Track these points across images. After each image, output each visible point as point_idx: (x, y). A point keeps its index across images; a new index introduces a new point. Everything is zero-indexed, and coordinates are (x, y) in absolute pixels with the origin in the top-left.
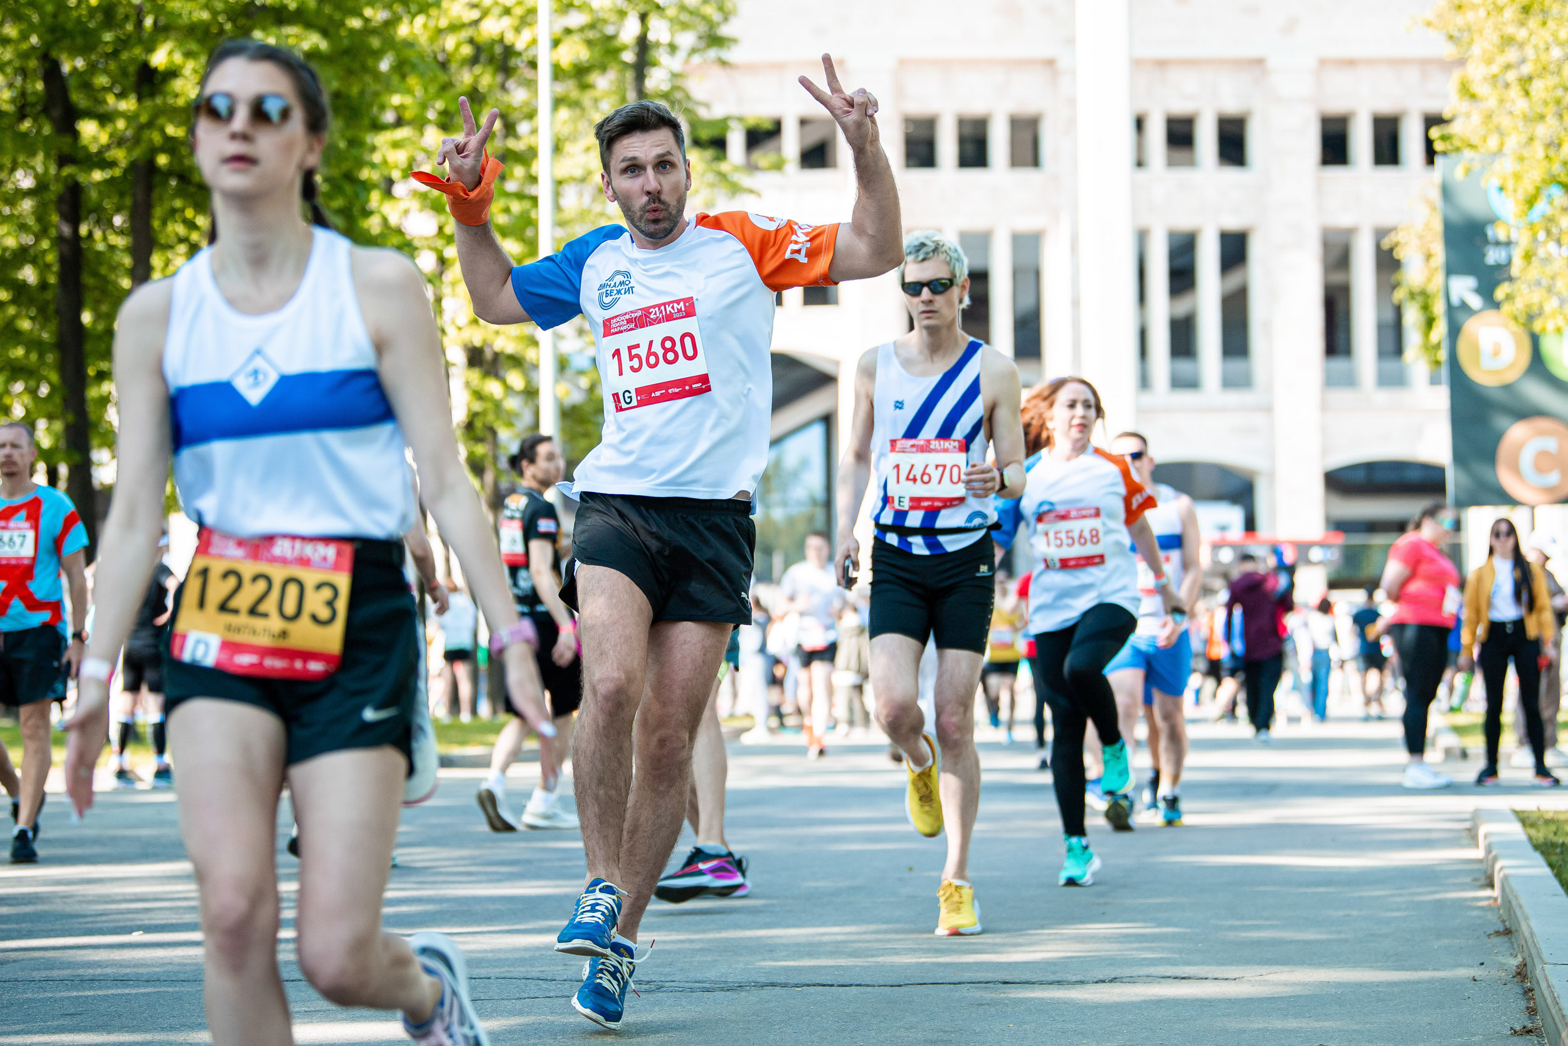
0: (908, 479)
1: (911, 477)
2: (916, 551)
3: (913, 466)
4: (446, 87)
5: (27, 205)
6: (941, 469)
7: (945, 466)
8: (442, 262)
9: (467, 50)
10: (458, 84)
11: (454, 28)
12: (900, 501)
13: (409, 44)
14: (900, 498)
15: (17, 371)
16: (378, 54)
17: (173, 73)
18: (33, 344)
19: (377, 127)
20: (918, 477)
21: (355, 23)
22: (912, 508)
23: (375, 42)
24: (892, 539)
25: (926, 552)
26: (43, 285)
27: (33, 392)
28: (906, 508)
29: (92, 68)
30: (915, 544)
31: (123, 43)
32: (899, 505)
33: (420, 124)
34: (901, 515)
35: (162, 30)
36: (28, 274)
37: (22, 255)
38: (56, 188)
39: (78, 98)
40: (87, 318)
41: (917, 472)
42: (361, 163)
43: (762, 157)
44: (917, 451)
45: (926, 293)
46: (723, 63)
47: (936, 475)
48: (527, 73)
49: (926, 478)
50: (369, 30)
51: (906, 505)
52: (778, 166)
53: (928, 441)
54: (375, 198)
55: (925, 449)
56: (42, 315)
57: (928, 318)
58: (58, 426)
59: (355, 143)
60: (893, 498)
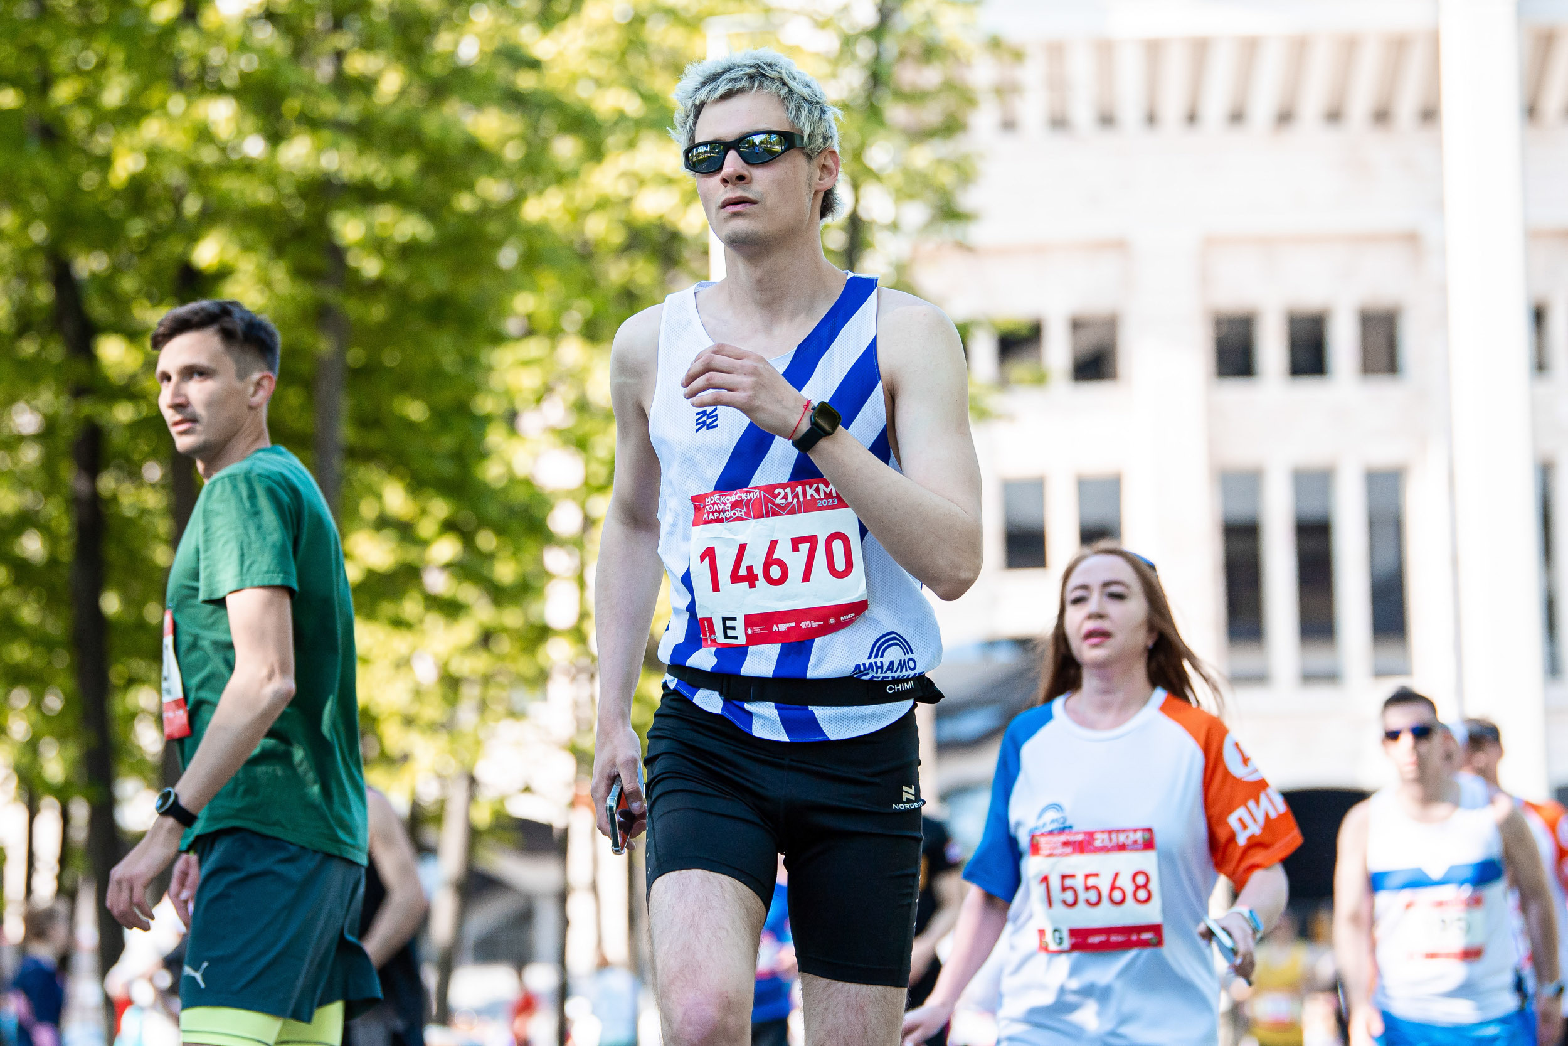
0: (735, 578)
1: (743, 572)
2: (759, 730)
3: (742, 548)
4: (589, 286)
5: (31, 455)
6: (804, 548)
7: (812, 540)
8: (588, 522)
9: (618, 238)
10: (602, 283)
11: (602, 204)
12: (725, 628)
13: (539, 230)
14: (724, 619)
15: (18, 676)
16: (497, 244)
17: (223, 274)
18: (39, 640)
19: (498, 338)
20: (758, 570)
21: (465, 203)
22: (752, 640)
23: (494, 228)
24: (709, 701)
25: (781, 736)
26: (53, 562)
27: (38, 703)
28: (742, 640)
29: (116, 270)
30: (760, 716)
31: (155, 237)
32: (726, 636)
33: (555, 333)
34: (733, 654)
35: (211, 216)
36: (32, 546)
37: (25, 521)
38: (68, 433)
39: (98, 309)
40: (111, 604)
41: (755, 559)
42: (475, 389)
43: (1020, 369)
44: (748, 514)
45: (732, 163)
46: (964, 247)
47: (796, 562)
48: (695, 265)
49: (775, 571)
50: (486, 211)
51: (740, 634)
52: (1041, 379)
53: (770, 489)
54: (495, 437)
55: (767, 508)
56: (51, 601)
57: (736, 215)
58: (73, 751)
59: (470, 362)
60: (710, 620)
